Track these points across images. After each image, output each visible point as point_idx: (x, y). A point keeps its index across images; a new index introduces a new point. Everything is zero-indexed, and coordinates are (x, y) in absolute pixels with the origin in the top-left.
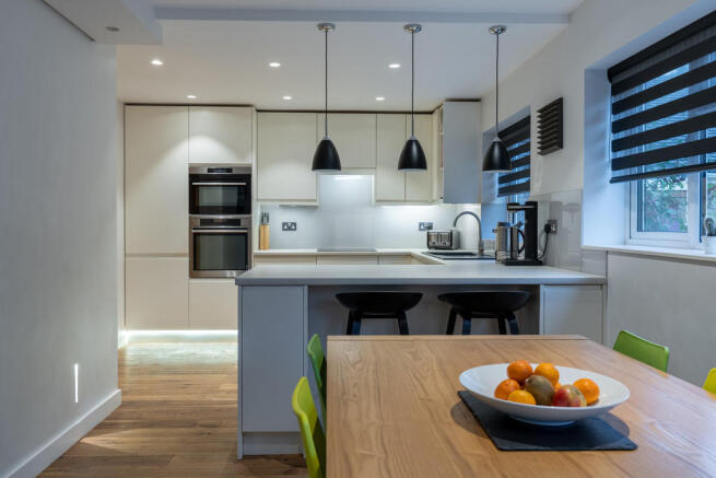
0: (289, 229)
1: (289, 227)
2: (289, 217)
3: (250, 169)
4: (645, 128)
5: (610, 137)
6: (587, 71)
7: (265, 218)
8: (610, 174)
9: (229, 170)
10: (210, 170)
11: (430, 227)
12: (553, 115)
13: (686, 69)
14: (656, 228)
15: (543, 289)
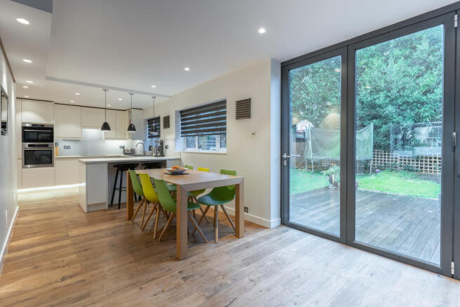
0: (67, 148)
1: (68, 148)
2: (67, 144)
3: (53, 125)
4: (188, 126)
5: (181, 127)
6: (176, 112)
7: (57, 144)
8: (180, 135)
9: (43, 125)
10: (33, 125)
11: (124, 147)
12: (167, 120)
13: (195, 116)
14: (190, 147)
15: (168, 162)
